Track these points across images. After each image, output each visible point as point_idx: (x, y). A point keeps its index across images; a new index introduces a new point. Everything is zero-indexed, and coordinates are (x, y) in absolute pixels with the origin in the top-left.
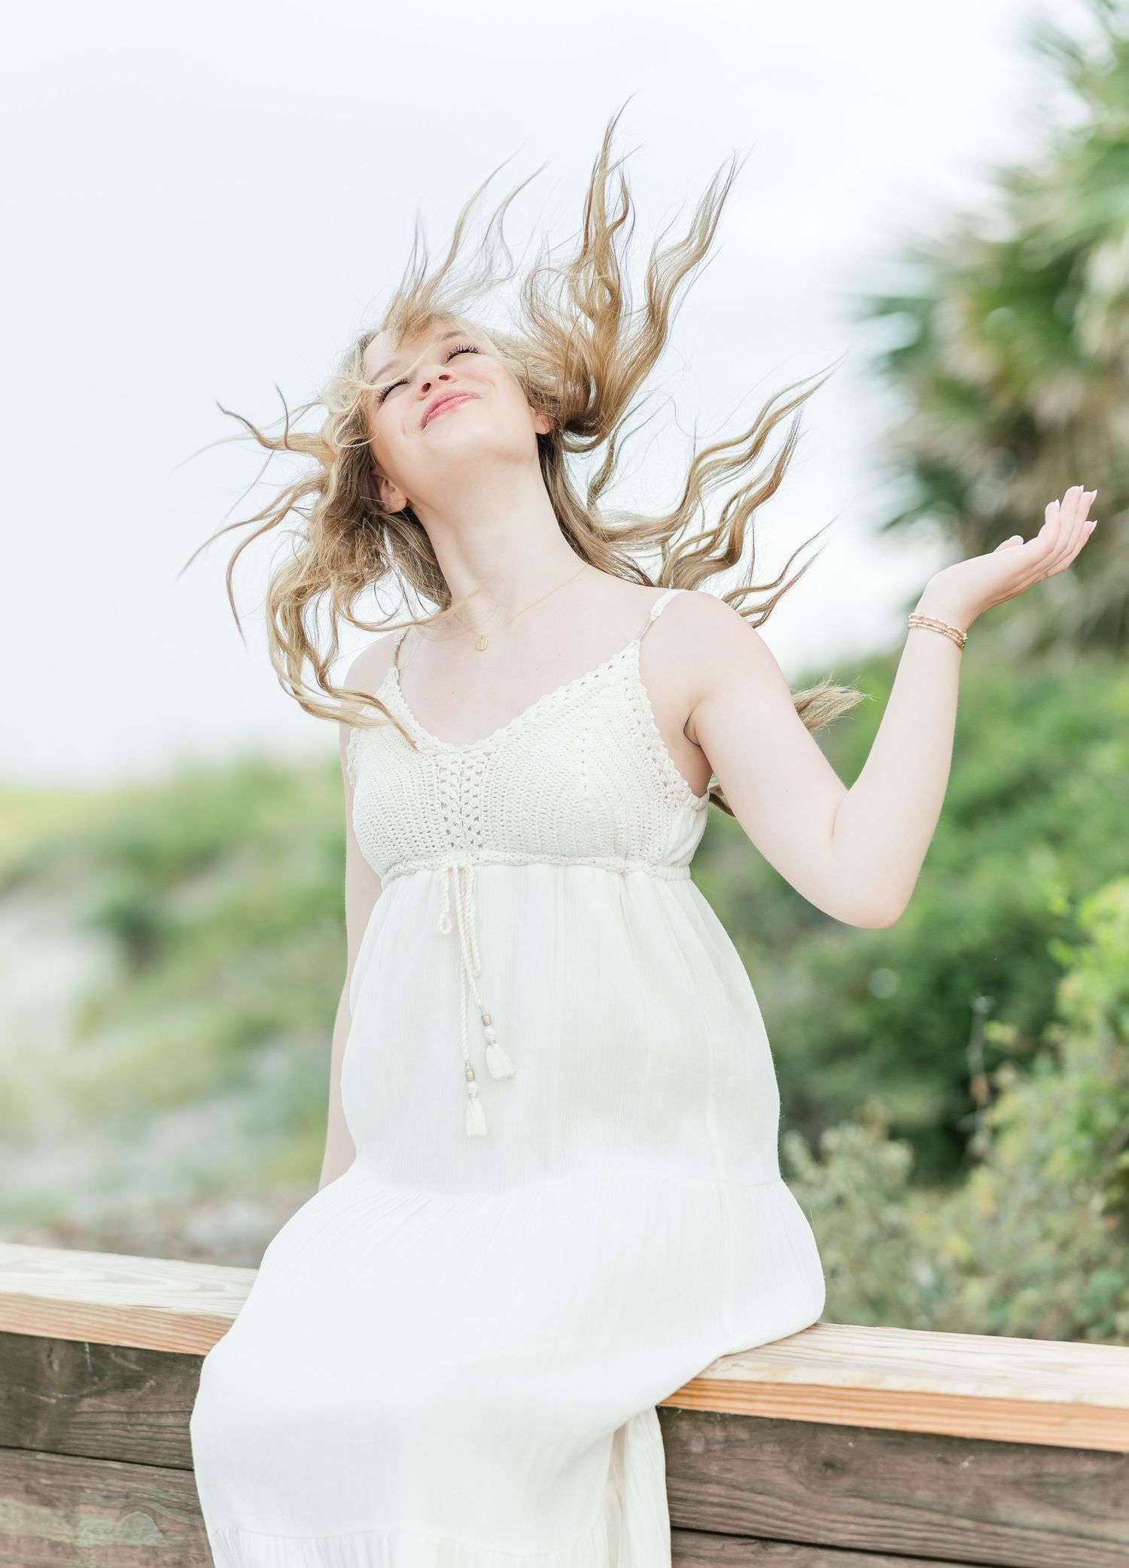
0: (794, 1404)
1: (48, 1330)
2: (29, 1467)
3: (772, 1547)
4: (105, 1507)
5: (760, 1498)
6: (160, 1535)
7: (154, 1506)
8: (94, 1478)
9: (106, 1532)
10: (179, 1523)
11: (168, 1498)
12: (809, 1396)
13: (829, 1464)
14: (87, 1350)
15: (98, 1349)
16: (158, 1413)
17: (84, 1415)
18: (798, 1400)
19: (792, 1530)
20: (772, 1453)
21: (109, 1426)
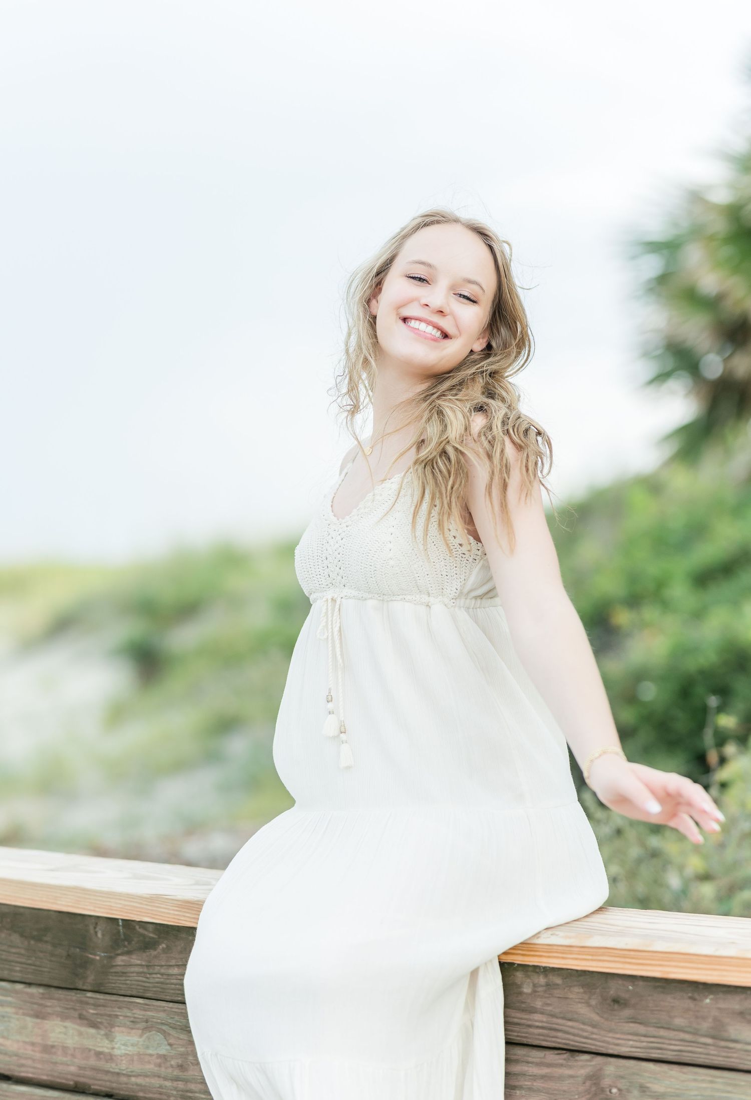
0: (592, 960)
1: (94, 911)
2: (81, 1002)
3: (578, 1056)
4: (132, 1029)
5: (570, 1023)
6: (168, 1047)
7: (164, 1027)
8: (125, 1009)
9: (132, 1045)
10: (181, 1039)
11: (174, 1022)
12: (603, 955)
13: (616, 1001)
14: (121, 924)
15: (127, 923)
16: (166, 966)
17: (118, 967)
18: (595, 958)
19: (590, 1044)
20: (578, 993)
21: (135, 974)
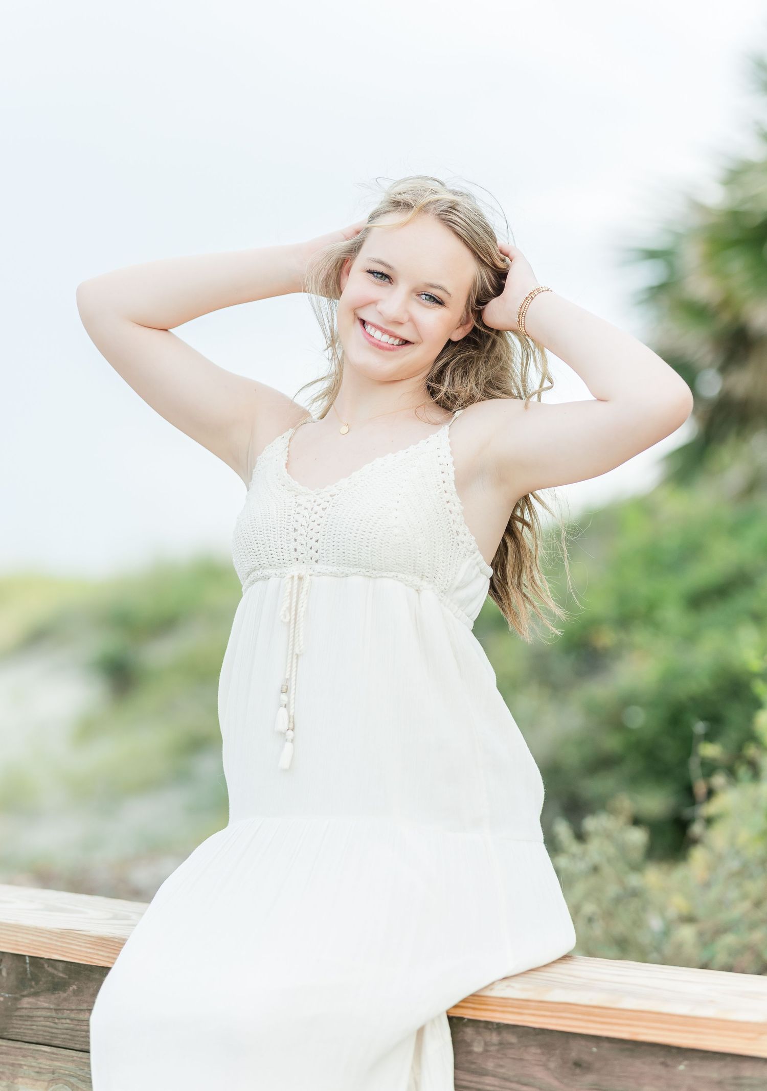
0: (554, 1017)
4: (37, 1080)
7: (73, 1080)
8: (29, 1058)
11: (83, 1074)
12: (561, 1011)
13: (577, 1064)
14: (28, 961)
15: (35, 961)
16: (77, 1010)
17: (23, 1010)
18: (554, 1014)
20: (535, 1054)
21: (42, 1019)
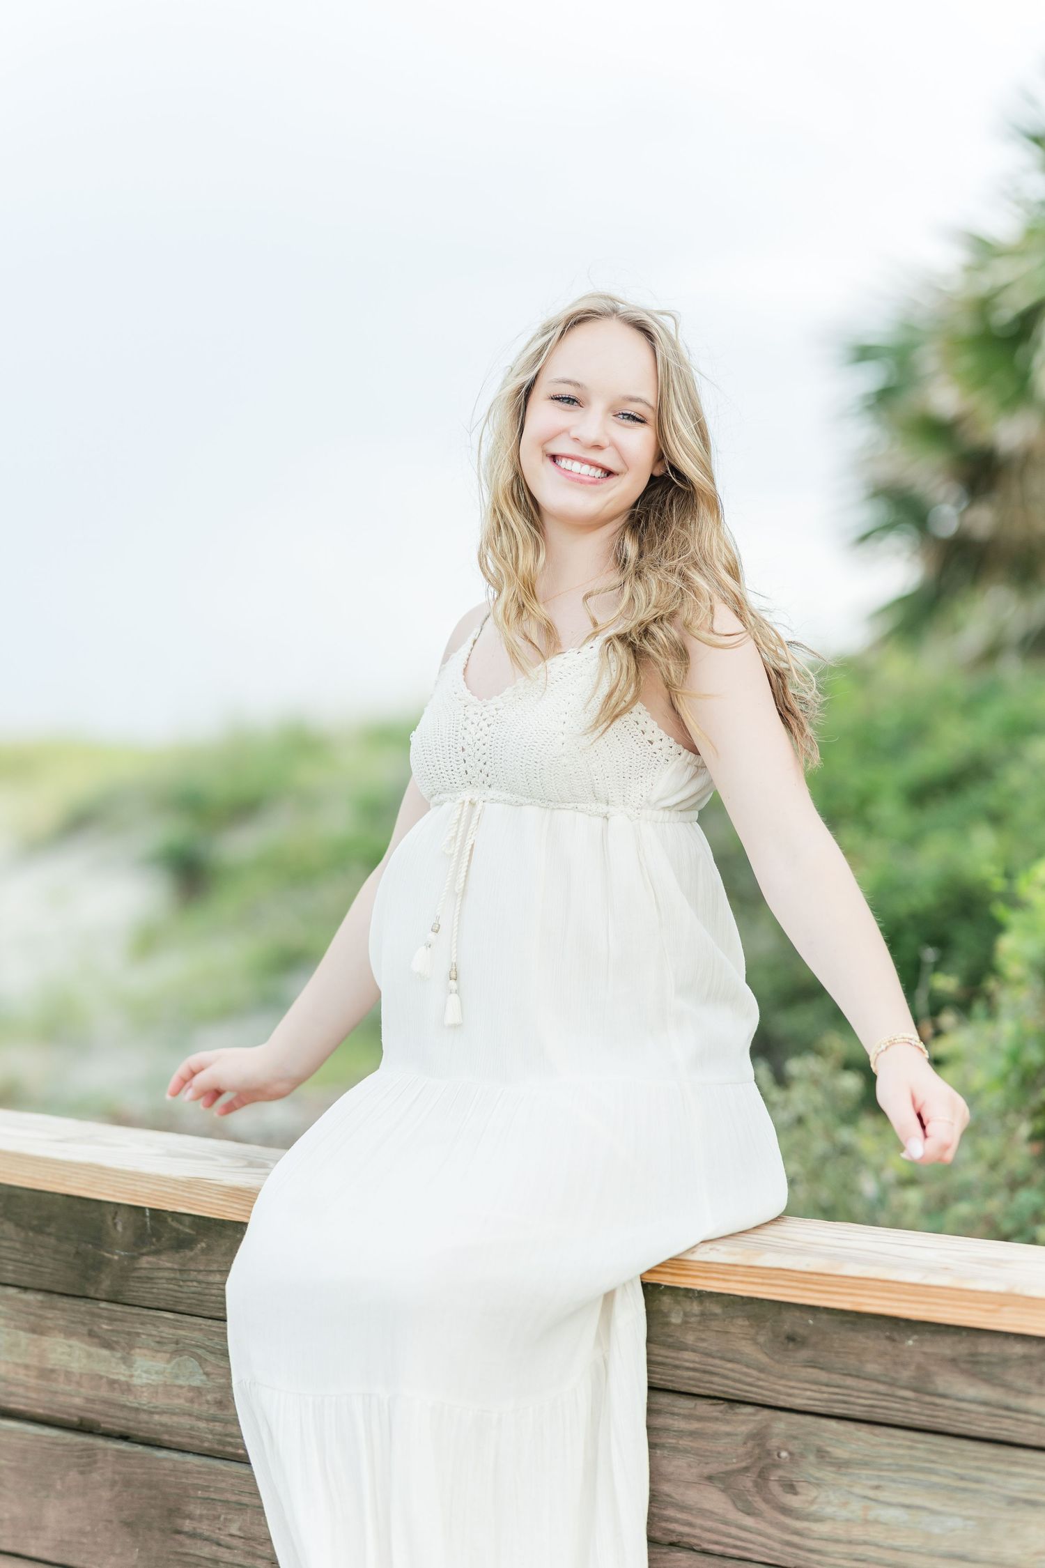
0: (763, 1284)
1: (113, 1196)
2: (93, 1315)
3: (738, 1408)
4: (158, 1351)
5: (730, 1365)
6: (204, 1377)
7: (199, 1351)
8: (148, 1325)
9: (157, 1373)
10: (221, 1367)
11: (212, 1345)
12: (776, 1278)
13: (791, 1338)
14: (148, 1214)
15: (157, 1214)
16: (206, 1271)
17: (142, 1271)
18: (767, 1281)
19: (756, 1393)
20: (743, 1326)
21: (164, 1281)
